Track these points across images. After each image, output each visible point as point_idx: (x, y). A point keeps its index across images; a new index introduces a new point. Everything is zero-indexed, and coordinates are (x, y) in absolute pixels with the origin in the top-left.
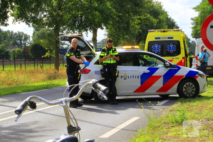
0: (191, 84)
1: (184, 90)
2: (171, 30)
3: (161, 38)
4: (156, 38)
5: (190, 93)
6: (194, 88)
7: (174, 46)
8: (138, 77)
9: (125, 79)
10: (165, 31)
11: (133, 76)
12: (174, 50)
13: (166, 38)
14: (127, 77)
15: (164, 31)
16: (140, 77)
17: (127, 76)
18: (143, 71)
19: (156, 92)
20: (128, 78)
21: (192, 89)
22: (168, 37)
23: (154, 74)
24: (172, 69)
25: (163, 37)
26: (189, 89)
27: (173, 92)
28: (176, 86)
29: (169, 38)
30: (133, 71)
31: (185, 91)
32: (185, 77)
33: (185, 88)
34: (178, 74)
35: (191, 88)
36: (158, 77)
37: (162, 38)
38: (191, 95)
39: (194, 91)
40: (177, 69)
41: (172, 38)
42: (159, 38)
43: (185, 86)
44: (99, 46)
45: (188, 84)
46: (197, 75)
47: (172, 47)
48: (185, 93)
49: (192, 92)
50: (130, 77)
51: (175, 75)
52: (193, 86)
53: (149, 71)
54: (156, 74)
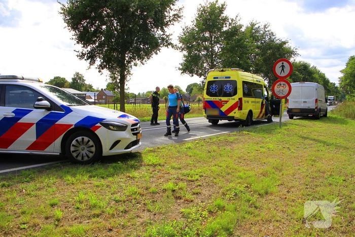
0: (86, 139)
1: (72, 149)
2: (230, 69)
4: (214, 78)
5: (85, 155)
6: (92, 146)
7: (231, 86)
12: (231, 90)
13: (223, 78)
15: (222, 71)
18: (4, 115)
19: (27, 149)
21: (89, 149)
23: (22, 121)
26: (83, 149)
27: (55, 150)
28: (59, 141)
29: (226, 78)
31: (73, 152)
32: (73, 127)
33: (74, 146)
35: (88, 145)
37: (220, 78)
38: (86, 158)
39: (91, 152)
40: (64, 112)
41: (229, 78)
42: (217, 78)
43: (74, 142)
45: (79, 138)
46: (98, 125)
48: (75, 155)
51: (57, 123)
52: (91, 143)
53: (13, 115)
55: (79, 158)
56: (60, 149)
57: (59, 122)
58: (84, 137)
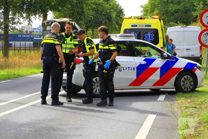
0: (189, 77)
1: (182, 83)
2: (149, 17)
3: (138, 26)
4: (132, 26)
5: (188, 87)
6: (192, 82)
7: (152, 35)
8: (134, 69)
9: (120, 70)
10: (143, 18)
11: (129, 68)
12: (152, 39)
13: (143, 26)
14: (122, 69)
15: (141, 18)
16: (136, 69)
17: (122, 67)
18: (139, 63)
19: (153, 86)
20: (124, 70)
21: (190, 83)
22: (145, 25)
23: (151, 66)
24: (169, 61)
25: (140, 24)
26: (187, 83)
27: (170, 85)
28: (173, 79)
30: (129, 62)
31: (183, 85)
32: (183, 69)
33: (183, 81)
34: (176, 66)
35: (189, 81)
36: (155, 69)
38: (189, 90)
39: (191, 85)
40: (175, 60)
41: (150, 26)
42: (136, 26)
43: (183, 79)
44: (36, 32)
45: (186, 77)
46: (195, 68)
47: (150, 36)
48: (183, 87)
49: (190, 86)
50: (125, 69)
51: (173, 67)
52: (191, 79)
53: (145, 62)
54: (153, 66)
55: (186, 90)
56: (174, 84)
57: (174, 67)
58: (188, 76)
